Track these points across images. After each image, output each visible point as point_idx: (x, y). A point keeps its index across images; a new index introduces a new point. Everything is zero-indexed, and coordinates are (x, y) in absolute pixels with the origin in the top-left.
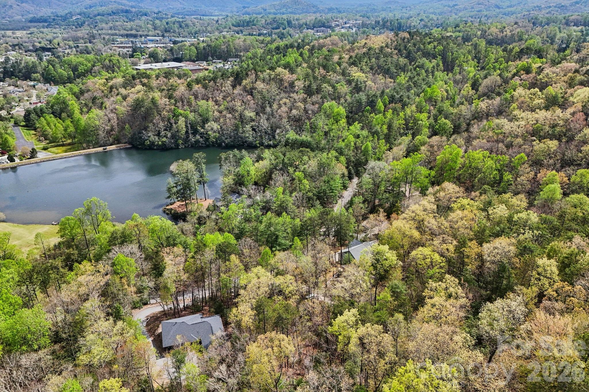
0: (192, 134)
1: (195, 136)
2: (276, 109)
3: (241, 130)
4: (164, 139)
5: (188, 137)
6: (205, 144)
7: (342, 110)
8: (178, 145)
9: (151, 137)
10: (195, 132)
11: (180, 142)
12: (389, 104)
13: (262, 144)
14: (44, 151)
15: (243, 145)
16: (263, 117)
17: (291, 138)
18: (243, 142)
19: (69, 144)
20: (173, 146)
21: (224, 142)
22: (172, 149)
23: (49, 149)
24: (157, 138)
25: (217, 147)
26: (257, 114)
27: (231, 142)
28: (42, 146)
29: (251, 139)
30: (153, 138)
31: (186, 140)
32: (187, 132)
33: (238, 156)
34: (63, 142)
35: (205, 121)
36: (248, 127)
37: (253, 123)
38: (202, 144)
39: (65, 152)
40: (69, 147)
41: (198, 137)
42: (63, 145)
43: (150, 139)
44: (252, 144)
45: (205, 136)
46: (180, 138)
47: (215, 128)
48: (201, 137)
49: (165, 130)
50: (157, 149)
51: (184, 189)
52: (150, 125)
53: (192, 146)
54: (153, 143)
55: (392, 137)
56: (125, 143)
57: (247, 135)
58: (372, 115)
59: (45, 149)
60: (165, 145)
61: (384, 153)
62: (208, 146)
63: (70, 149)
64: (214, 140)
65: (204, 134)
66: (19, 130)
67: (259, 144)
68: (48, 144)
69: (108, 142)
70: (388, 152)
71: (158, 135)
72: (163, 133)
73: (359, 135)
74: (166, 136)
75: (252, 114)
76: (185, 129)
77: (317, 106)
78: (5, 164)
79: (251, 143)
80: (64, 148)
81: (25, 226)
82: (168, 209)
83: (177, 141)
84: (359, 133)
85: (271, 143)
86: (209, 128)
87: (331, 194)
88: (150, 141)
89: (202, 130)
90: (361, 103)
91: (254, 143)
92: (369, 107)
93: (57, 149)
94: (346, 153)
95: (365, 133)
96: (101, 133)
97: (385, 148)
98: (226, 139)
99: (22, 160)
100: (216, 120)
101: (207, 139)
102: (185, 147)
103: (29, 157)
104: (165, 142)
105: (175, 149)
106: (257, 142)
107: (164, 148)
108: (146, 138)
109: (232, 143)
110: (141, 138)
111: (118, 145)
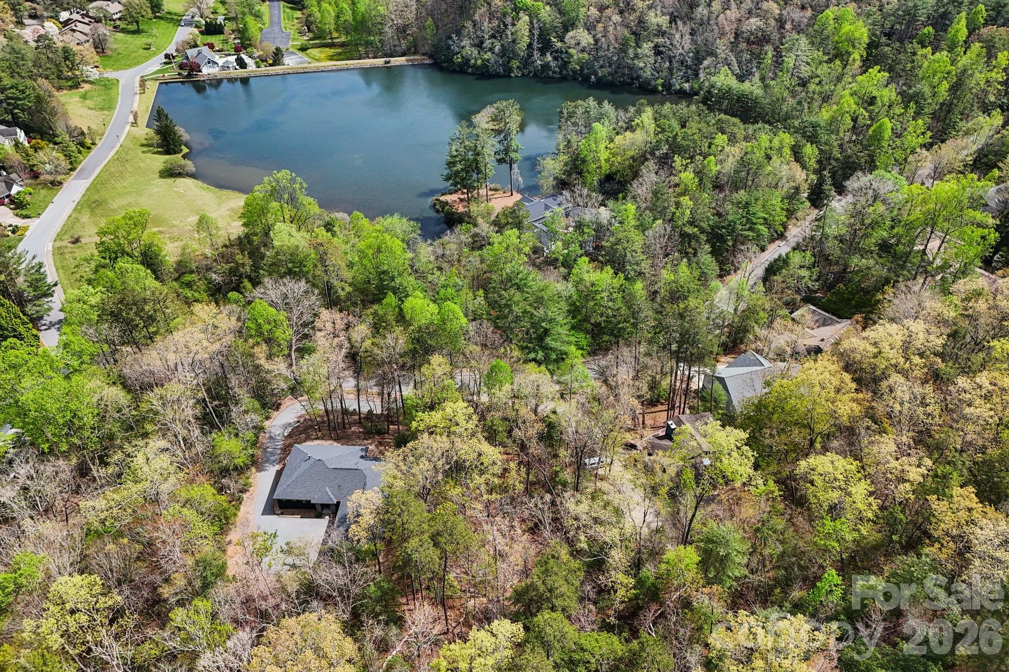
0: (540, 49)
1: (543, 54)
2: (716, 13)
3: (631, 52)
4: (488, 56)
5: (530, 55)
6: (560, 73)
7: (861, 32)
8: (510, 70)
9: (467, 48)
10: (546, 47)
11: (515, 64)
12: (985, 25)
13: (667, 86)
14: (300, 54)
15: (631, 84)
16: (684, 28)
17: (719, 84)
18: (632, 79)
19: (342, 45)
20: (501, 70)
21: (596, 74)
22: (497, 76)
23: (309, 51)
24: (475, 52)
25: (580, 82)
26: (673, 20)
27: (610, 74)
28: (299, 43)
29: (648, 73)
30: (470, 51)
31: (527, 62)
32: (530, 46)
33: (593, 114)
34: (331, 39)
35: (568, 25)
36: (647, 48)
37: (660, 40)
38: (554, 72)
39: (332, 60)
40: (340, 50)
41: (549, 58)
42: (331, 45)
43: (464, 53)
44: (649, 84)
45: (563, 56)
46: (516, 55)
47: (584, 43)
48: (555, 59)
49: (493, 36)
50: (473, 74)
51: (466, 170)
52: (469, 24)
53: (535, 75)
54: (466, 61)
55: (956, 111)
56: (424, 54)
57: (641, 65)
58: (925, 51)
59: (303, 49)
60: (487, 67)
61: (913, 152)
62: (564, 79)
63: (340, 54)
64: (578, 68)
65: (562, 52)
66: (279, 7)
67: (663, 85)
68: (311, 39)
69: (398, 49)
70: (924, 151)
71: (480, 45)
72: (487, 43)
73: (875, 98)
74: (491, 50)
75: (664, 21)
76: (526, 40)
77: (809, 13)
78: (232, 70)
79: (647, 82)
80: (331, 51)
81: (217, 190)
82: (441, 202)
83: (509, 62)
84: (875, 93)
85: (686, 86)
86: (573, 42)
87: (746, 233)
88: (463, 57)
89: (559, 44)
90: (915, 16)
91: (653, 83)
92: (930, 29)
93: (321, 52)
94: (824, 138)
95: (888, 94)
96: (387, 29)
97: (921, 140)
98: (602, 67)
99: (258, 67)
100: (590, 28)
101: (565, 64)
102: (523, 75)
103: (271, 62)
104: (488, 60)
105: (504, 76)
106: (660, 81)
107: (484, 74)
108: (457, 49)
109: (610, 78)
110: (449, 47)
111: (412, 57)
